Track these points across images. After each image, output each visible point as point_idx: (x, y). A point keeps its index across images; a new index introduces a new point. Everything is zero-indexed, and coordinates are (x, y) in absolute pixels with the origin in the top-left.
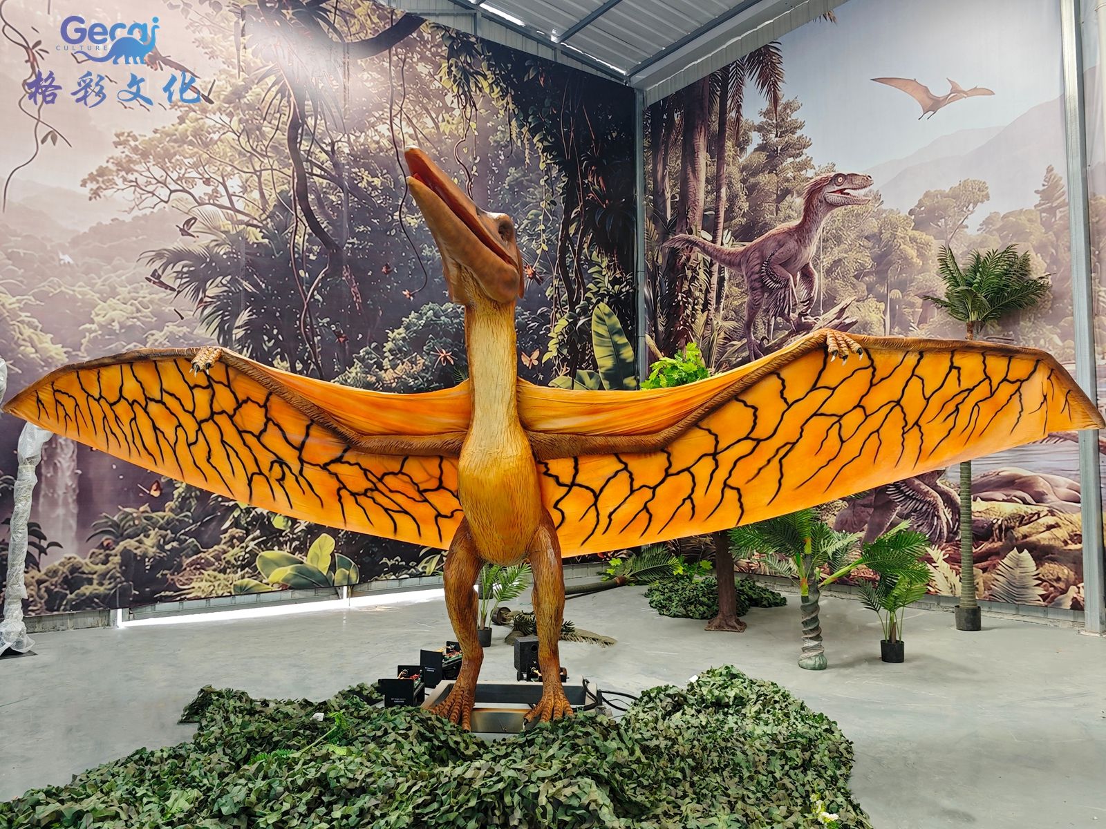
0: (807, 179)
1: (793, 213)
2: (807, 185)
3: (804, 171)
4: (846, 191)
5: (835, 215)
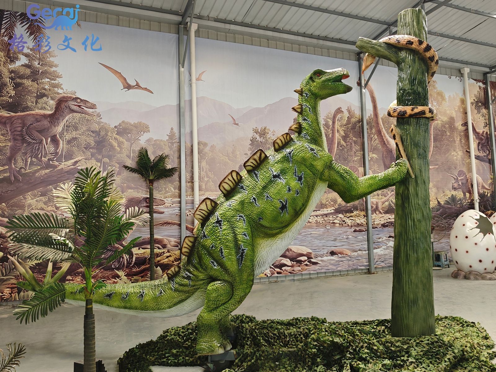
0: (58, 93)
1: (48, 107)
2: (58, 97)
3: (56, 89)
4: (82, 107)
5: (74, 116)
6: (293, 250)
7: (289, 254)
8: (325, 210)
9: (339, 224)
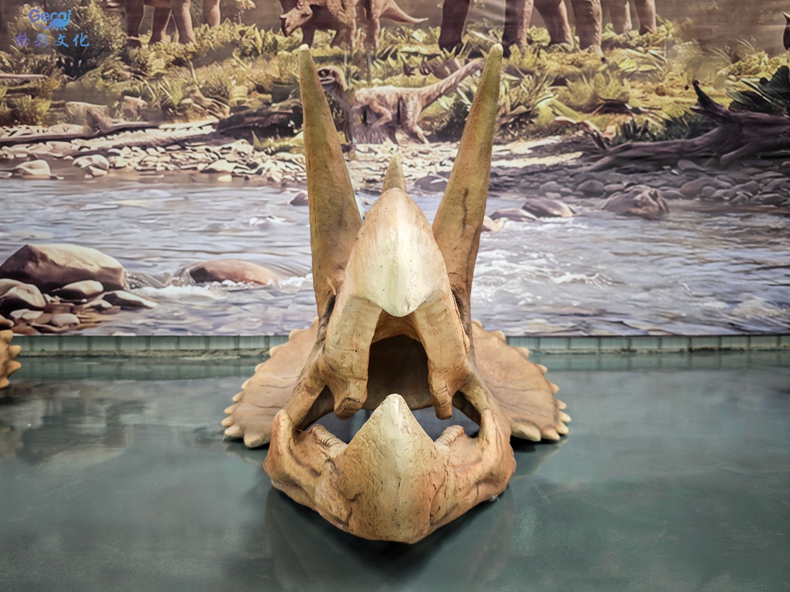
6: (51, 256)
7: (38, 271)
8: (178, 125)
9: (234, 175)
